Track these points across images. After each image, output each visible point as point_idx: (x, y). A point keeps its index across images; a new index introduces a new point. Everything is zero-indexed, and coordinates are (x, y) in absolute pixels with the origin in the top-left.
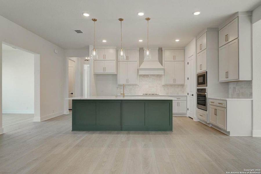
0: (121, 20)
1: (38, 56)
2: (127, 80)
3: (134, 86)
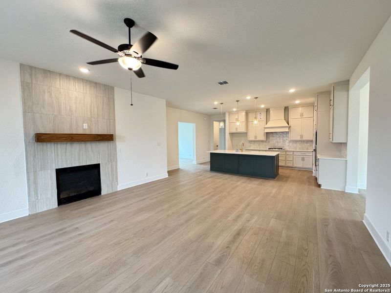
0: (237, 101)
2: (256, 137)
3: (262, 141)
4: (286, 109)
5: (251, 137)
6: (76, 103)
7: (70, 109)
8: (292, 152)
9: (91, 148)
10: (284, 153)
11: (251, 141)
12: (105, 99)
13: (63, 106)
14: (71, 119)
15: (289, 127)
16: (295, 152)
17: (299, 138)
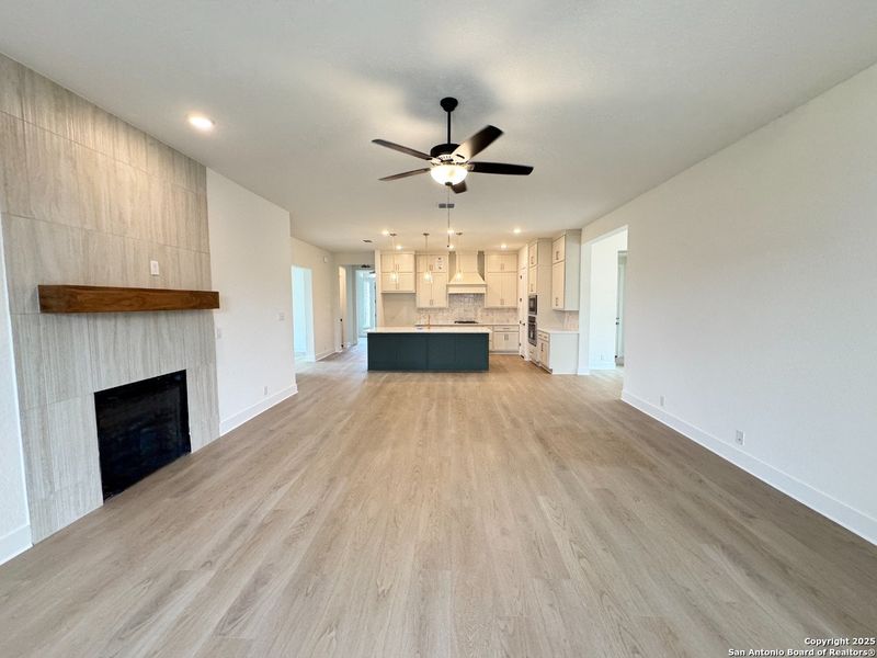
0: (426, 234)
1: (310, 271)
2: (431, 302)
3: (441, 309)
4: (481, 255)
5: (423, 302)
6: (132, 201)
7: (121, 214)
9: (169, 329)
11: (421, 310)
12: (190, 199)
13: (103, 207)
14: (124, 246)
15: (486, 286)
16: (495, 327)
17: (499, 305)
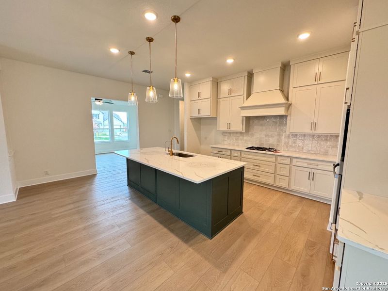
0: (150, 40)
2: (229, 126)
4: (285, 68)
5: (222, 126)
8: (289, 160)
10: (273, 159)
11: (223, 133)
15: (289, 106)
16: (294, 160)
17: (307, 130)
